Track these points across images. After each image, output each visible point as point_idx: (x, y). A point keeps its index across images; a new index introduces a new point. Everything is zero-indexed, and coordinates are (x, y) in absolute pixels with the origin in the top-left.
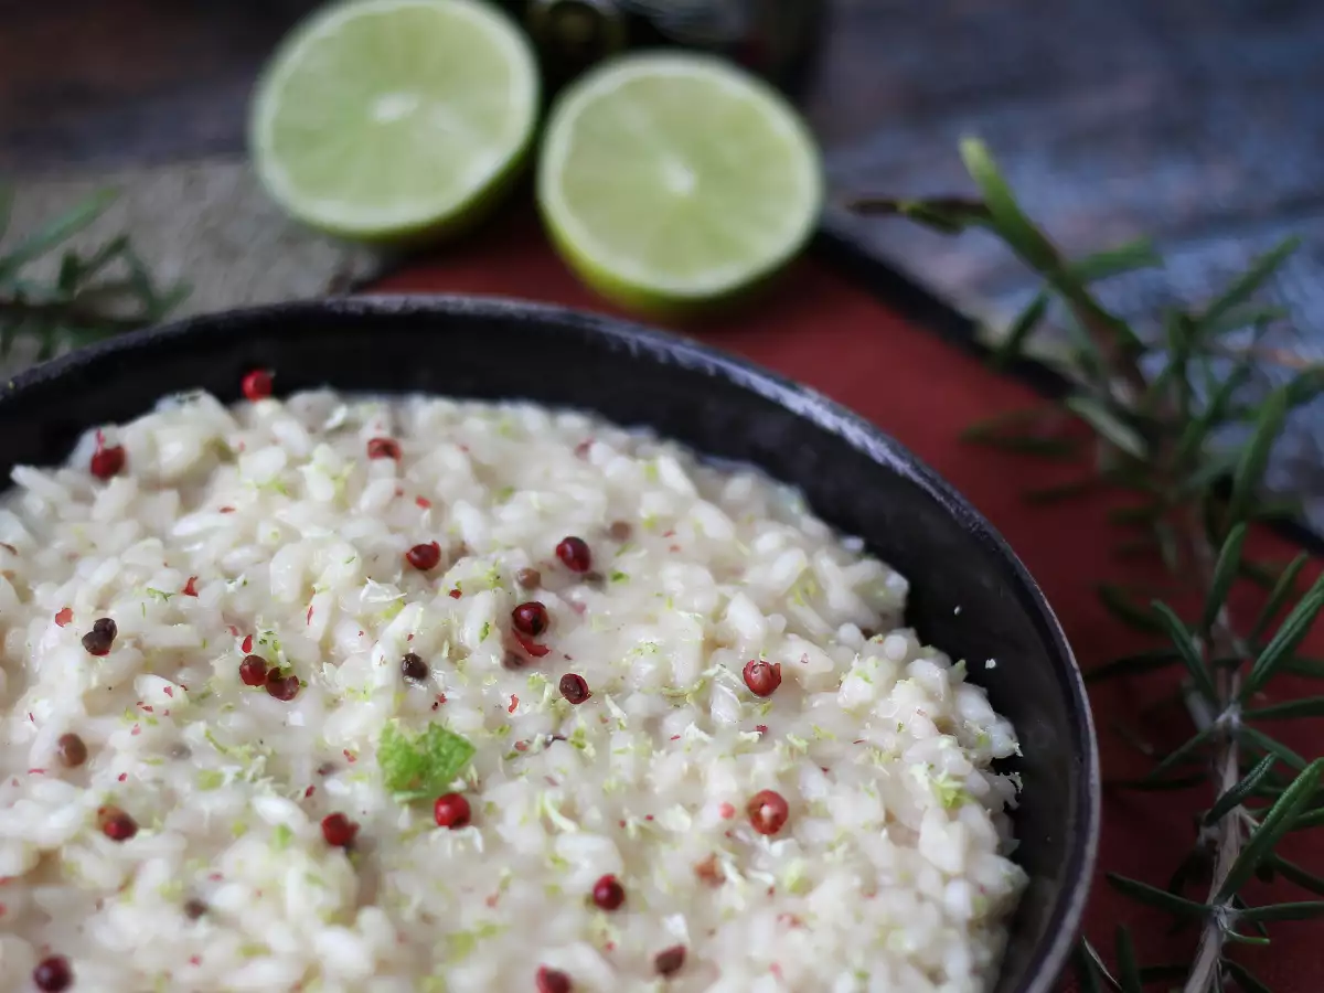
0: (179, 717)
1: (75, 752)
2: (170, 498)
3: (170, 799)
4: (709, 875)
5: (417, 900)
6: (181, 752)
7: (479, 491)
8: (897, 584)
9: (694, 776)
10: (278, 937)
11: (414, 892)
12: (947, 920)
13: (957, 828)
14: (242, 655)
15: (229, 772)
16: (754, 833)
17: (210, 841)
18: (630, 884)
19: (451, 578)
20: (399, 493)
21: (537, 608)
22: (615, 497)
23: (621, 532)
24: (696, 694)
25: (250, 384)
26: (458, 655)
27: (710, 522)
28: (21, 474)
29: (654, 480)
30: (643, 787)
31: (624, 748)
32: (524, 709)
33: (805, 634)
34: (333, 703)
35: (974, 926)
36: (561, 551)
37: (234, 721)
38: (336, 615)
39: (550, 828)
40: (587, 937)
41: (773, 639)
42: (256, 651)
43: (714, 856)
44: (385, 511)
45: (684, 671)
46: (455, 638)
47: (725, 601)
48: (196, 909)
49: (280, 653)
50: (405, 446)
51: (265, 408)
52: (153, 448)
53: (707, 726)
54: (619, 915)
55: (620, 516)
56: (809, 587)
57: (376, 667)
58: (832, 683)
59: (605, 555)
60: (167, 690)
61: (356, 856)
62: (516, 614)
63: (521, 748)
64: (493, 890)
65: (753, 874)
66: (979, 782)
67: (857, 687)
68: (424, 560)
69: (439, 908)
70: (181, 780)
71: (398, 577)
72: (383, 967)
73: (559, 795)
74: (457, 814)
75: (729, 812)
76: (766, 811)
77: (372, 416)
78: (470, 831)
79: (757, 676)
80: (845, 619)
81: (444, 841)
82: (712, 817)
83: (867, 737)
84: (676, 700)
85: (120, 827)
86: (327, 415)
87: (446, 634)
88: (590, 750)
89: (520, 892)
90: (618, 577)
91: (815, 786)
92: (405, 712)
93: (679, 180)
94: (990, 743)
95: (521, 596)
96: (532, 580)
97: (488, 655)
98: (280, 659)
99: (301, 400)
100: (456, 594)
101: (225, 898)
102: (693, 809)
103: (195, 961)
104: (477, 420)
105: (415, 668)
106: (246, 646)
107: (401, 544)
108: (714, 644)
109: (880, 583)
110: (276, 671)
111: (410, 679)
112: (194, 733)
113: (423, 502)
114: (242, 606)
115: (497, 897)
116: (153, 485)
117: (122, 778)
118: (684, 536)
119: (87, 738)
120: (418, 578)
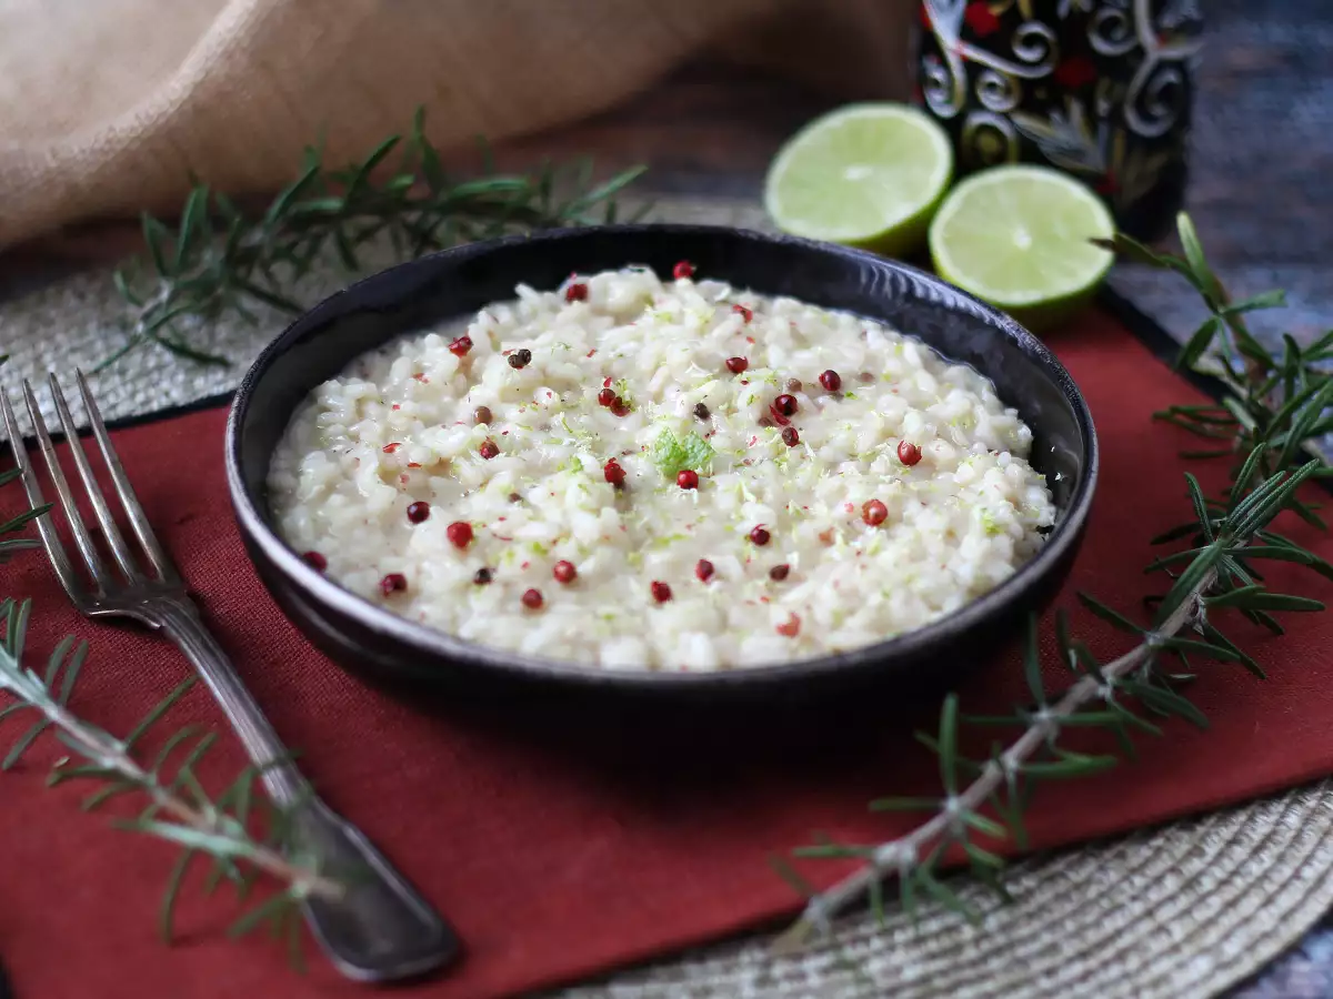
0: (552, 411)
1: (485, 416)
2: (608, 320)
3: (527, 445)
4: (826, 539)
5: (646, 519)
6: (546, 427)
7: (790, 343)
8: (1025, 432)
9: (842, 491)
10: (553, 514)
11: (645, 514)
12: (955, 581)
13: (986, 543)
14: (603, 387)
15: (567, 440)
16: (864, 525)
17: (539, 471)
18: (775, 533)
19: (745, 375)
20: (738, 333)
21: (792, 400)
22: (871, 359)
23: (867, 378)
24: (866, 457)
25: (678, 269)
26: (731, 411)
27: (925, 382)
28: (523, 289)
29: (900, 354)
30: (809, 492)
31: (807, 470)
32: (759, 444)
33: (949, 440)
34: (647, 423)
35: (972, 591)
36: (822, 378)
37: (583, 419)
38: (669, 380)
39: (741, 500)
40: (739, 555)
41: (926, 437)
42: (612, 387)
43: (832, 529)
44: (726, 341)
45: (864, 443)
46: (733, 402)
47: (905, 413)
48: (515, 497)
49: (627, 392)
50: (756, 316)
51: (683, 283)
52: (605, 292)
53: (865, 471)
54: (762, 548)
55: (870, 369)
56: (967, 422)
57: (678, 407)
58: (953, 468)
59: (849, 384)
60: (549, 394)
61: (620, 492)
62: (778, 400)
63: (747, 463)
64: (693, 521)
65: (852, 544)
66: (1017, 529)
67: (966, 471)
68: (737, 366)
69: (660, 526)
70: (538, 439)
71: (717, 370)
72: (606, 539)
73: (754, 483)
74: (690, 481)
75: (851, 508)
76: (873, 511)
77: (748, 299)
78: (693, 490)
79: (904, 452)
80: (981, 439)
81: (676, 493)
82: (841, 510)
83: (959, 495)
84: (853, 457)
85: (490, 451)
86: (718, 292)
87: (729, 399)
88: (784, 466)
89: (708, 526)
90: (850, 395)
91: (912, 508)
92: (685, 431)
93: (1022, 239)
94: (1038, 515)
95: (785, 391)
96: (796, 386)
97: (749, 413)
98: (626, 395)
99: (707, 284)
100: (745, 383)
101: (536, 495)
102: (831, 506)
103: (502, 519)
104: (810, 313)
105: (702, 412)
106: (607, 384)
107: (726, 355)
108: (888, 434)
109: (1015, 429)
110: (620, 399)
111: (696, 417)
112: (558, 419)
113: (750, 340)
114: (616, 368)
115: (694, 525)
116: (600, 312)
117: (505, 433)
118: (906, 385)
119: (494, 411)
120: (730, 374)
